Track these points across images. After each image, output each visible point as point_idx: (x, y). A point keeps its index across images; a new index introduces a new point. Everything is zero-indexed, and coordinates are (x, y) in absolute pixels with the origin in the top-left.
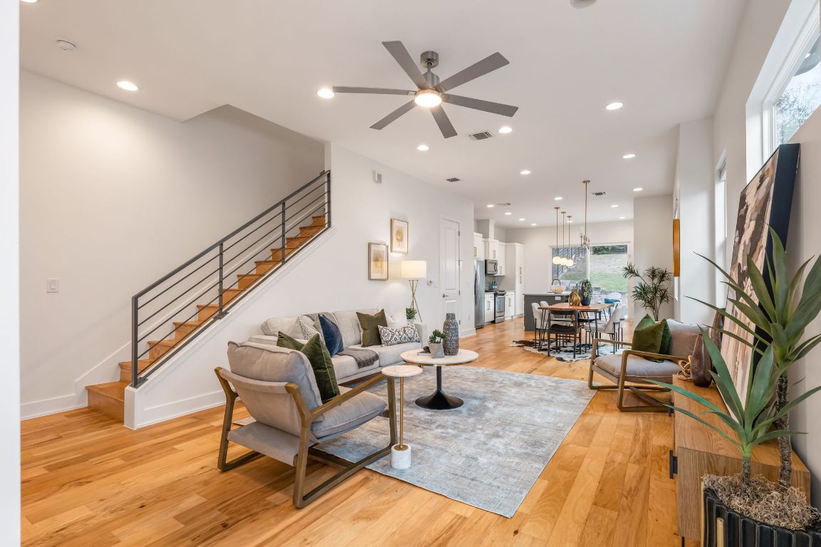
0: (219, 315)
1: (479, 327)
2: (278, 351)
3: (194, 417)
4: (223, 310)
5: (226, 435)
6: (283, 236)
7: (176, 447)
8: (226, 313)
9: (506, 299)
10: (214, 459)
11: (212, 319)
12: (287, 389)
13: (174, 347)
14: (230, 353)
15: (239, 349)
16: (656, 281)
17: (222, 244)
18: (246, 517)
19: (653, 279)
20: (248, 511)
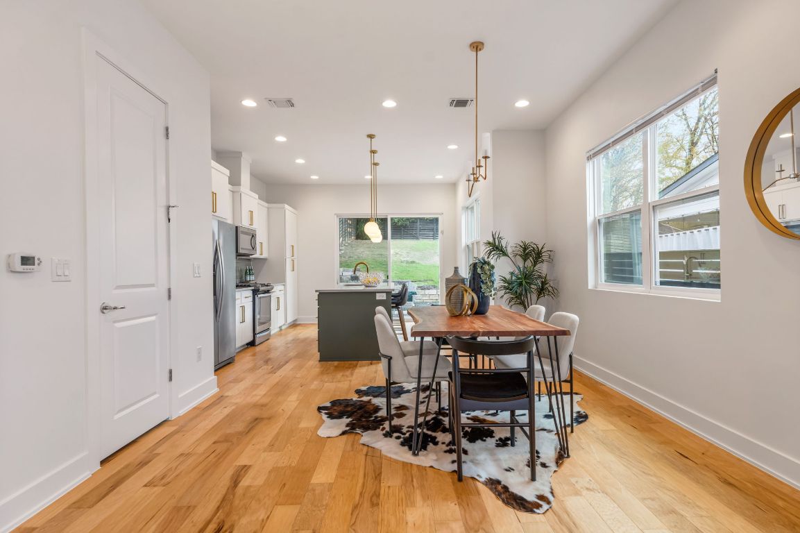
1: (222, 365)
9: (272, 298)
16: (529, 263)
19: (525, 260)
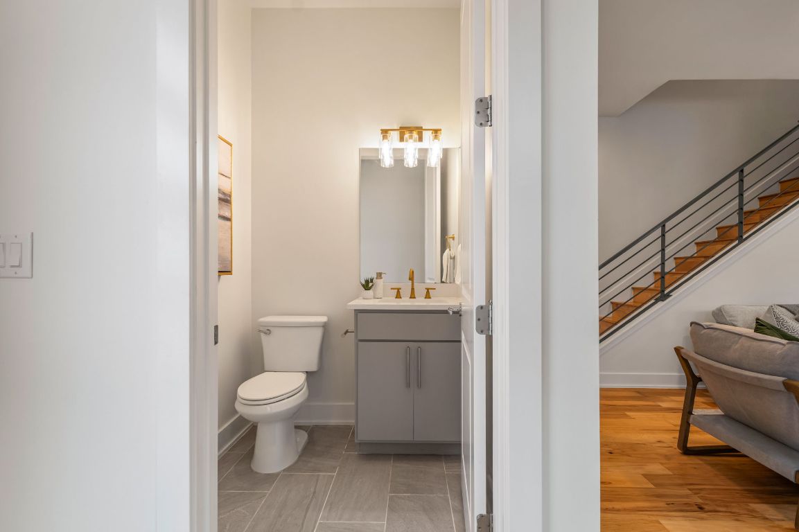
0: (661, 297)
2: (762, 338)
3: (638, 392)
4: (666, 292)
5: (688, 418)
6: (741, 209)
7: (628, 413)
8: (668, 295)
10: (672, 438)
11: (653, 301)
12: (784, 383)
13: (616, 324)
14: (693, 334)
15: (706, 330)
17: (664, 226)
18: (726, 512)
20: (727, 506)
